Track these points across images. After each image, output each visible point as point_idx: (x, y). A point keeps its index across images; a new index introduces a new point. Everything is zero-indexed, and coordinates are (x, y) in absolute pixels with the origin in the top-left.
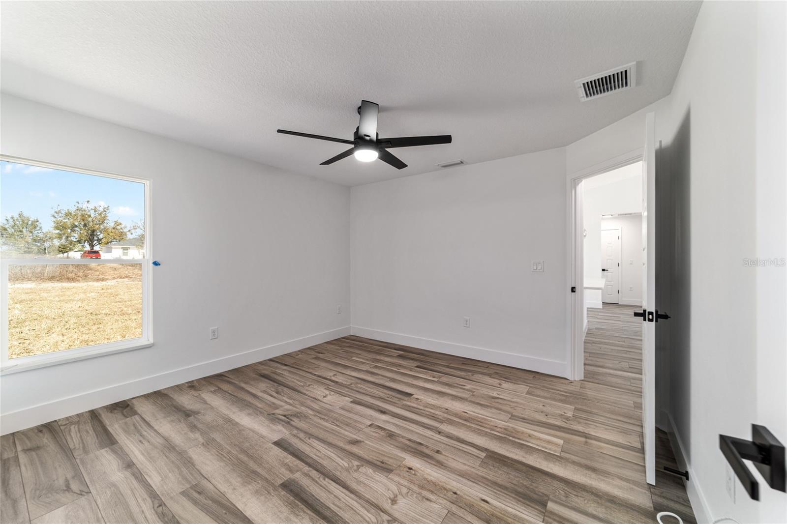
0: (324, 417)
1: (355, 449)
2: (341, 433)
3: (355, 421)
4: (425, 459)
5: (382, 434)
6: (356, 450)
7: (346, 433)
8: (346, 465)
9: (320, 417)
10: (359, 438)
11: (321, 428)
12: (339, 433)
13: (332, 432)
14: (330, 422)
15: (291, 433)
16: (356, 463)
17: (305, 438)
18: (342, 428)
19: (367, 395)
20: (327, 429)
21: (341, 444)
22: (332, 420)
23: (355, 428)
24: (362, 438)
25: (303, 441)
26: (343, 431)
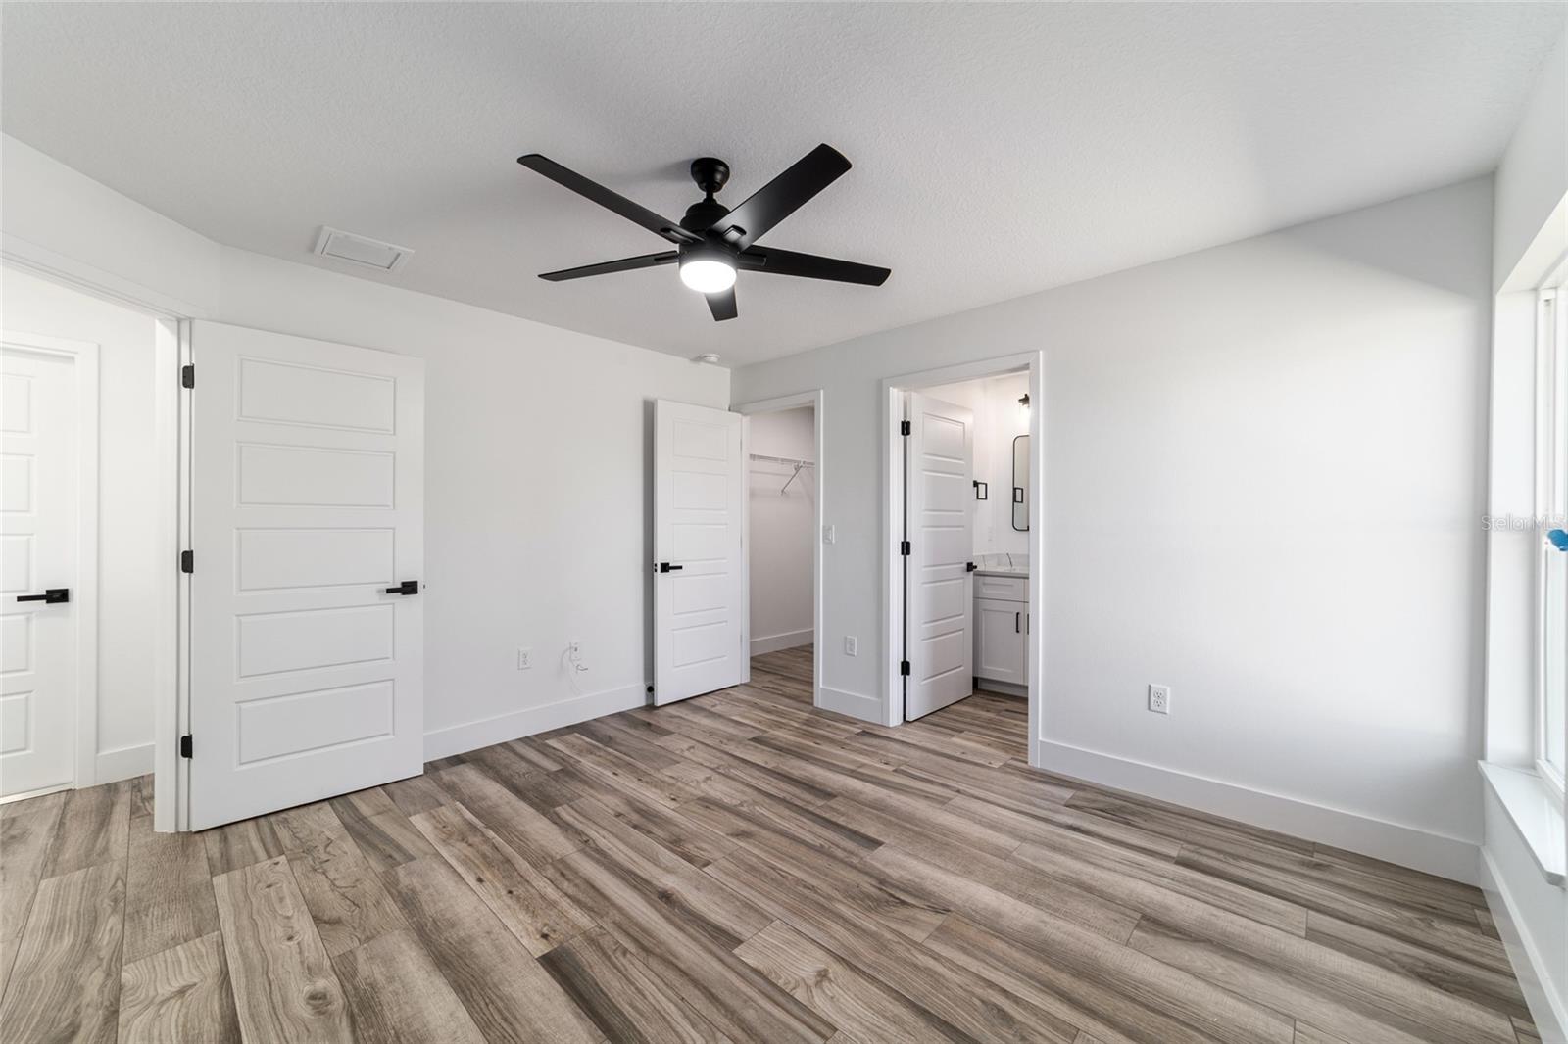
0: (807, 892)
1: (743, 825)
2: (766, 851)
3: (736, 876)
4: (644, 808)
5: (690, 847)
6: (741, 824)
7: (756, 851)
8: (757, 808)
9: (816, 892)
10: (735, 840)
11: (806, 864)
12: (771, 853)
13: (783, 856)
14: (790, 877)
15: (862, 858)
16: (744, 809)
17: (830, 847)
18: (765, 862)
19: (684, 973)
20: (794, 862)
21: (765, 833)
22: (787, 883)
23: (740, 862)
24: (729, 841)
25: (833, 844)
26: (763, 855)
